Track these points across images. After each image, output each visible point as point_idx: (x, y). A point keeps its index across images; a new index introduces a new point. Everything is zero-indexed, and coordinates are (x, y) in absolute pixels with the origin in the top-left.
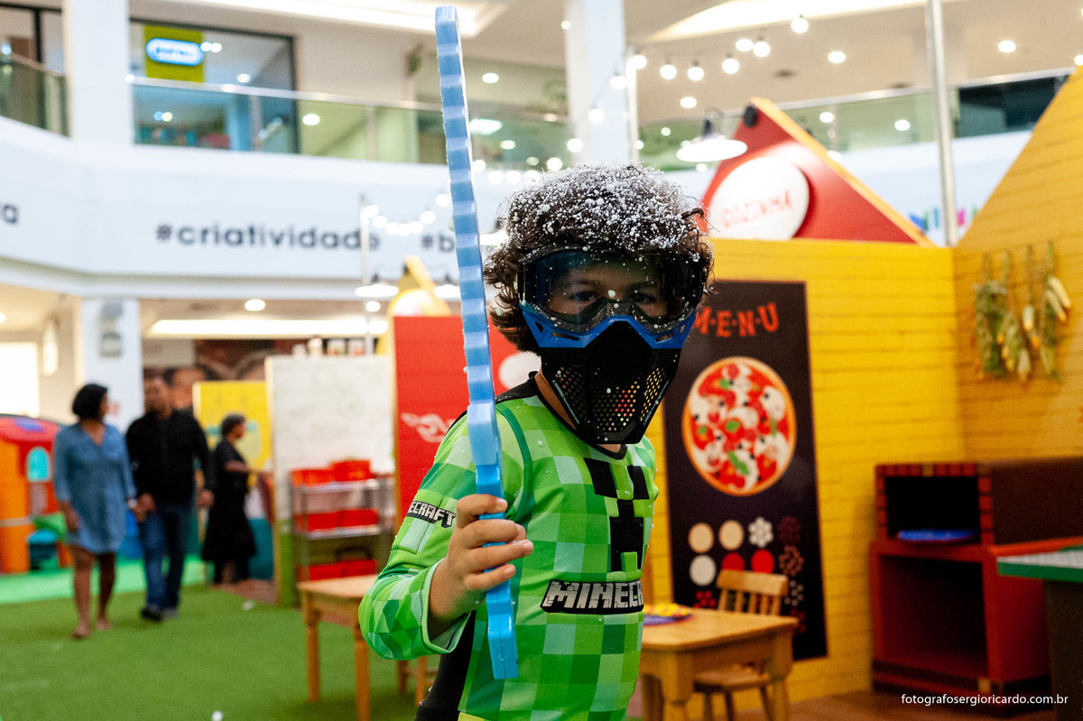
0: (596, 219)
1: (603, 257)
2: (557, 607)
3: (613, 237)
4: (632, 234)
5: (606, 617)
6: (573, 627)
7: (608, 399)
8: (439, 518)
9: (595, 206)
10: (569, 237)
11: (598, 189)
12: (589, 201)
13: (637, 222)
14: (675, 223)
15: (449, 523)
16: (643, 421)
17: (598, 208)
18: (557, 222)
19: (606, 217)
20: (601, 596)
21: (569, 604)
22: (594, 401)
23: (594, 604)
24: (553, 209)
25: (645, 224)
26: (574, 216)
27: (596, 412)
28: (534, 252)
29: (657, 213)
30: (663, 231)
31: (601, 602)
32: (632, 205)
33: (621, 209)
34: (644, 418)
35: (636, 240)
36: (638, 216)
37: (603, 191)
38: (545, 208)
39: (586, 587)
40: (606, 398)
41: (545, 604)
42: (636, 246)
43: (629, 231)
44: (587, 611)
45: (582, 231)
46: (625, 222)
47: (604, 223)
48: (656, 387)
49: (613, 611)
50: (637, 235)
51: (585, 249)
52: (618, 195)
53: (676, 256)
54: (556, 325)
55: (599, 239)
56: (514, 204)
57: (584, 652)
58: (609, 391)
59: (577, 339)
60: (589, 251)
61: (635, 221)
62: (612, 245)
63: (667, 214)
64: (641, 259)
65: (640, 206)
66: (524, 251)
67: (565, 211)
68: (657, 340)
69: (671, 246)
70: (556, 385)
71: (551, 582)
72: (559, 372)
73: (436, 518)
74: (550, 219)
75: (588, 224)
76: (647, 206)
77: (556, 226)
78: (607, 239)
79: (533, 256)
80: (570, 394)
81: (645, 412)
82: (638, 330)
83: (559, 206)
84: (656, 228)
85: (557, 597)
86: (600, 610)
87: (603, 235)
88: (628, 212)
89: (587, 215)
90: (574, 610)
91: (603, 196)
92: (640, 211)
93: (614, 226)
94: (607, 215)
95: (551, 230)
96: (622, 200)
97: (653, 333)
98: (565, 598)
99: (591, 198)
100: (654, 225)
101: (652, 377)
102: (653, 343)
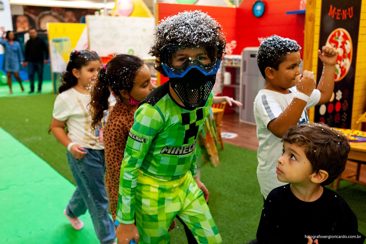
0: (182, 34)
1: (186, 47)
2: (165, 153)
3: (188, 40)
4: (195, 38)
5: (179, 156)
6: (169, 158)
7: (193, 93)
8: (143, 141)
9: (182, 29)
10: (174, 41)
11: (183, 23)
12: (180, 27)
13: (197, 33)
14: (210, 33)
15: (146, 141)
16: (205, 99)
17: (183, 30)
18: (170, 36)
19: (185, 33)
20: (179, 151)
21: (169, 152)
22: (188, 94)
23: (176, 153)
24: (169, 31)
25: (199, 34)
26: (175, 33)
27: (189, 98)
28: (164, 46)
29: (204, 29)
30: (206, 36)
31: (179, 152)
32: (195, 27)
33: (191, 29)
34: (205, 98)
35: (196, 40)
36: (197, 31)
37: (185, 23)
38: (166, 31)
39: (175, 148)
40: (192, 93)
41: (162, 152)
42: (196, 42)
43: (194, 37)
44: (174, 154)
45: (178, 38)
46: (192, 34)
47: (185, 35)
48: (208, 88)
49: (182, 154)
50: (197, 38)
51: (179, 44)
52: (190, 24)
53: (211, 44)
54: (173, 71)
55: (183, 41)
56: (158, 29)
57: (172, 164)
58: (192, 91)
59: (180, 75)
60: (181, 45)
61: (196, 33)
62: (188, 43)
63: (207, 30)
64: (198, 47)
65: (198, 27)
66: (161, 46)
67: (172, 32)
68: (207, 72)
69: (209, 41)
70: (175, 90)
71: (164, 147)
72: (176, 86)
73: (142, 141)
74: (168, 35)
75: (180, 36)
76: (200, 27)
77: (170, 37)
78: (187, 40)
79: (164, 48)
80: (180, 92)
81: (205, 96)
82: (200, 70)
83: (170, 30)
84: (203, 35)
85: (165, 151)
86: (178, 154)
87: (185, 39)
88: (194, 30)
89: (180, 32)
90: (170, 154)
91: (185, 25)
92: (198, 29)
93: (189, 36)
94: (186, 32)
95: (169, 38)
96: (191, 26)
97: (206, 70)
98: (168, 151)
99: (181, 26)
100: (203, 34)
101: (207, 85)
102: (205, 73)
